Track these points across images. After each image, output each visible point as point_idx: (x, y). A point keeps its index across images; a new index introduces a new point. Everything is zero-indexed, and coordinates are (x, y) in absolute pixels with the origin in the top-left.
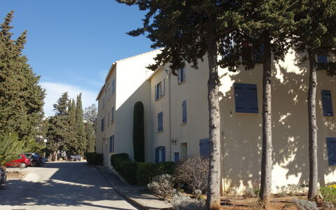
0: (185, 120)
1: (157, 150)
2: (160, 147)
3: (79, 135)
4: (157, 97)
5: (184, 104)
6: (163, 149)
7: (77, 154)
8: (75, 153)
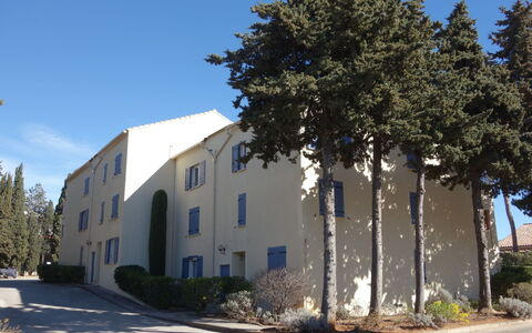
0: (242, 221)
1: (186, 261)
2: (191, 258)
3: (17, 235)
4: (189, 186)
5: (242, 199)
6: (200, 259)
7: (11, 265)
8: (6, 265)
